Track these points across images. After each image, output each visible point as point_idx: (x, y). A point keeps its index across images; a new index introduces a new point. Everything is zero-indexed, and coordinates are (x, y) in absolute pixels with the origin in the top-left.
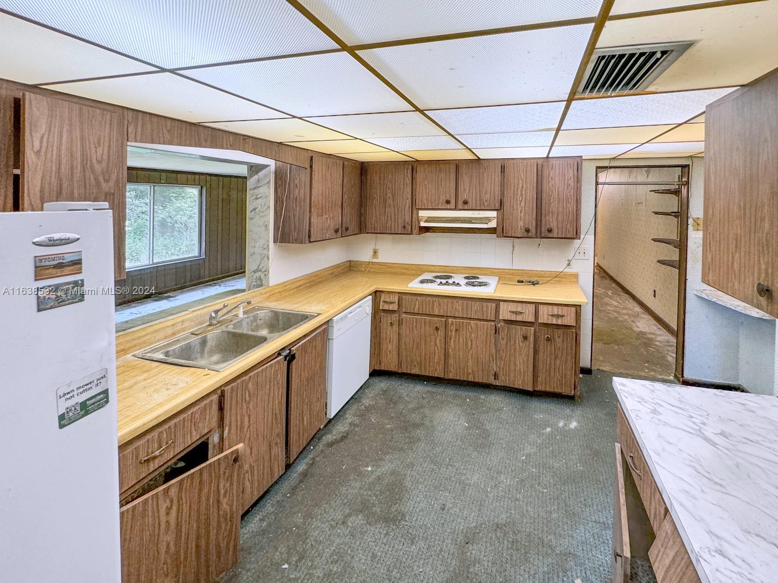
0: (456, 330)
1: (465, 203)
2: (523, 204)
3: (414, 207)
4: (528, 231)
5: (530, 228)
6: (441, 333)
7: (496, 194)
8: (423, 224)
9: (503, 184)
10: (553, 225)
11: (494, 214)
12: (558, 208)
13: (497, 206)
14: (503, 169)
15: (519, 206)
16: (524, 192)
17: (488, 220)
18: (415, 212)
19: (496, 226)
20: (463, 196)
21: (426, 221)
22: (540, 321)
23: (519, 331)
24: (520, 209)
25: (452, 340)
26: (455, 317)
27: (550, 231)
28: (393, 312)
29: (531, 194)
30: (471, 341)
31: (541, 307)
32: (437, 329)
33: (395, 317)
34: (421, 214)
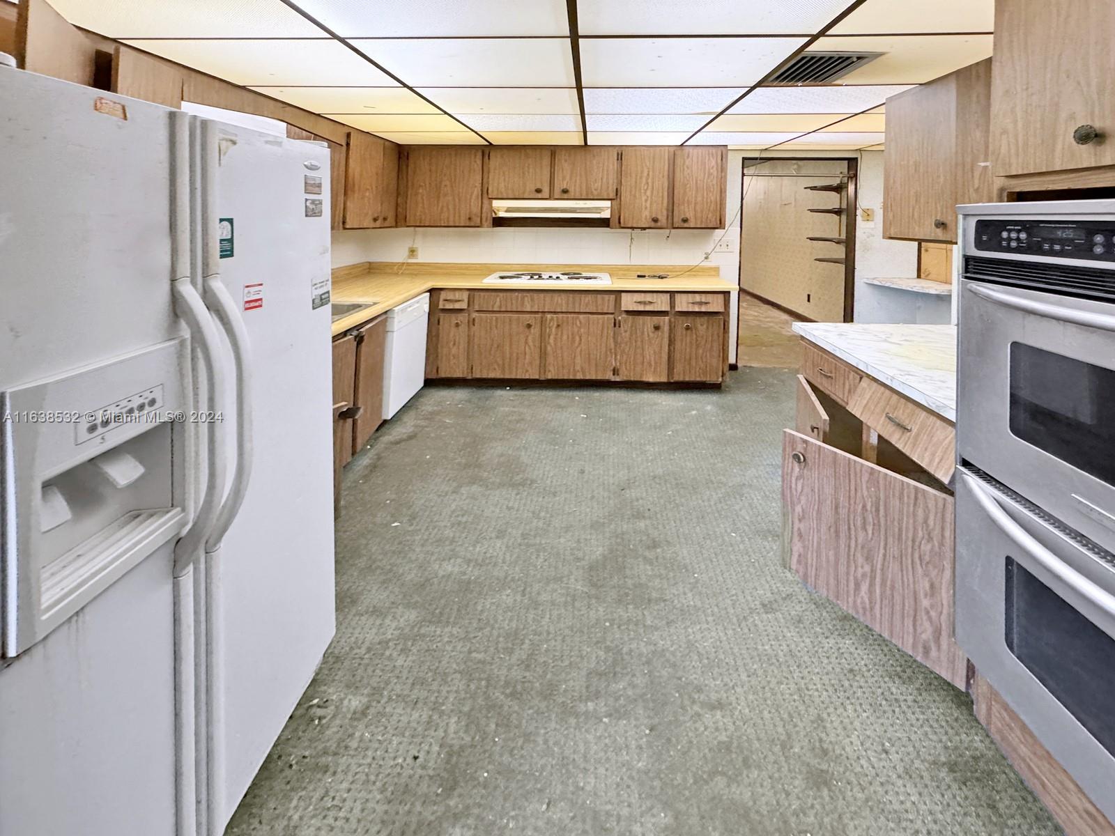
0: (558, 326)
1: (565, 191)
2: (649, 193)
3: (486, 194)
4: (655, 220)
5: (659, 217)
6: (535, 331)
7: (611, 182)
8: (502, 214)
9: (620, 172)
10: (690, 214)
11: (608, 203)
12: (696, 197)
13: (612, 195)
14: (620, 157)
15: (643, 194)
16: (650, 181)
17: (598, 210)
18: (486, 201)
19: (609, 217)
20: (559, 185)
21: (506, 211)
22: (677, 309)
23: (650, 321)
24: (644, 198)
25: (552, 337)
26: (555, 313)
27: (685, 221)
28: (461, 310)
29: (662, 183)
30: (580, 337)
31: (678, 297)
32: (529, 326)
33: (462, 318)
34: (496, 203)
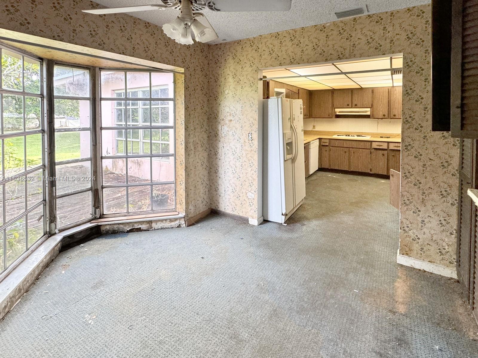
0: (354, 152)
1: (356, 105)
2: (382, 105)
3: (333, 107)
4: (384, 115)
5: (385, 114)
6: (347, 154)
7: (370, 101)
8: (338, 114)
9: (372, 97)
10: (396, 113)
11: (369, 109)
12: (398, 106)
13: (371, 107)
14: (373, 92)
16: (382, 100)
17: (366, 112)
18: (333, 110)
19: (370, 114)
20: (354, 103)
21: (339, 113)
22: (390, 148)
23: (381, 152)
24: (380, 107)
25: (352, 156)
26: (352, 148)
27: (395, 115)
28: (327, 146)
29: (386, 101)
30: (360, 157)
31: (390, 144)
32: (345, 152)
33: (327, 148)
34: (336, 110)
